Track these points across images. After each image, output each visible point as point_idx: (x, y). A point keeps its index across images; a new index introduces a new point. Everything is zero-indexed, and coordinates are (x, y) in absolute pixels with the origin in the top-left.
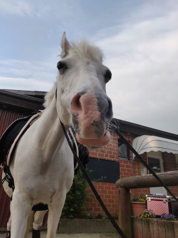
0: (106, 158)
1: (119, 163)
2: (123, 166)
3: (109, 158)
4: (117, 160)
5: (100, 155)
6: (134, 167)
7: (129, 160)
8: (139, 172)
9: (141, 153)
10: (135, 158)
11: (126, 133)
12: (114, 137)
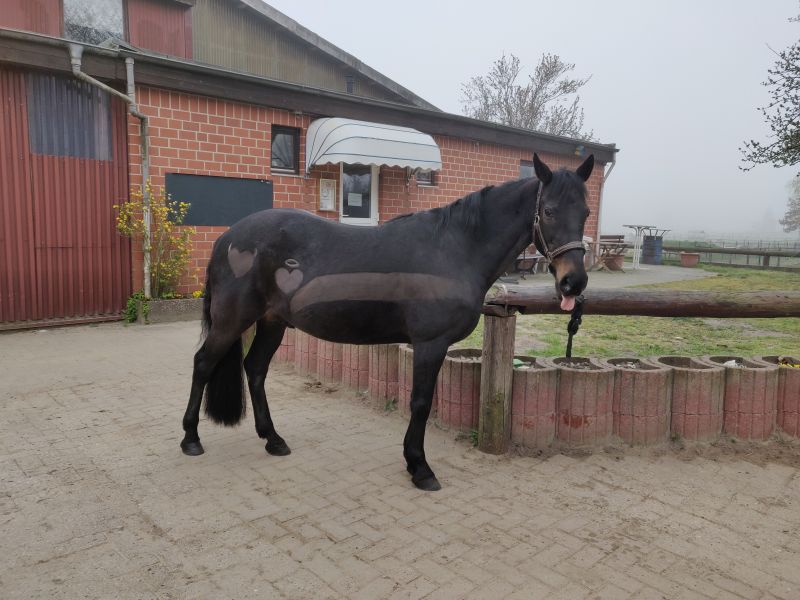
0: (242, 175)
1: (272, 182)
2: (282, 189)
3: (248, 174)
4: (267, 176)
5: (226, 167)
6: (307, 190)
7: (298, 173)
8: (318, 199)
9: (322, 162)
10: (310, 169)
11: (291, 111)
12: (262, 123)
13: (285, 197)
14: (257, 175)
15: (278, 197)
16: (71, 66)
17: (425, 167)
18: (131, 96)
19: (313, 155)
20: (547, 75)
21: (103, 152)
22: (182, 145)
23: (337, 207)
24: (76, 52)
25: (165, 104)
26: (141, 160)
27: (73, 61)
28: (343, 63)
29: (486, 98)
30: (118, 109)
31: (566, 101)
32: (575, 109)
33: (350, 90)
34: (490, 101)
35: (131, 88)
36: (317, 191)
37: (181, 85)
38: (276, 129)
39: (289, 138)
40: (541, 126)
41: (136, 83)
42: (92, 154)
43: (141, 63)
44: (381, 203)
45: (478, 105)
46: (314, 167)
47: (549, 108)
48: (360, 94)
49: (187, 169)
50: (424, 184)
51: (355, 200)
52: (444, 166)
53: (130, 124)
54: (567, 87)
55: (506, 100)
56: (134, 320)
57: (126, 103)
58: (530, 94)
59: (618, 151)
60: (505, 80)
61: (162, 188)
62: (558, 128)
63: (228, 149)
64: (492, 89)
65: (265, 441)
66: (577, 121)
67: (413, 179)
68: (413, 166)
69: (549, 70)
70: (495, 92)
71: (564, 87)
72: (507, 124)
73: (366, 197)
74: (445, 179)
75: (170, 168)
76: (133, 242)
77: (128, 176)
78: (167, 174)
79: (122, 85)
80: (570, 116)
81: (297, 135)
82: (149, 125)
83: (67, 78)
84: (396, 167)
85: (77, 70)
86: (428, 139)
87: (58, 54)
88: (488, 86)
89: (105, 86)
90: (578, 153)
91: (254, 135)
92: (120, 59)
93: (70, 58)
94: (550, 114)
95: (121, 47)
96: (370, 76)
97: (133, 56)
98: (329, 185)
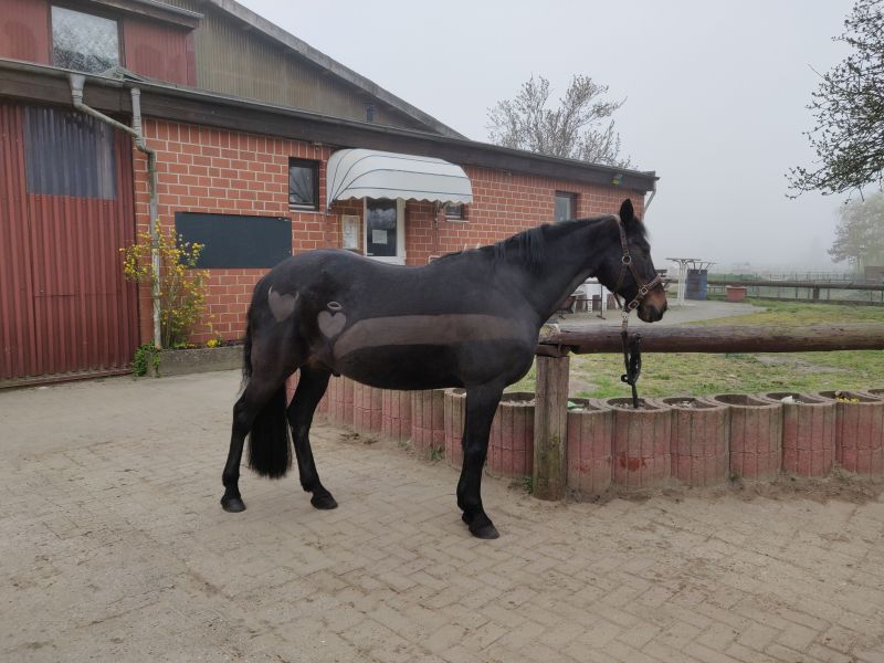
0: (258, 212)
1: (290, 219)
2: (301, 227)
3: (264, 211)
4: (285, 213)
5: (240, 205)
6: (328, 227)
7: (318, 209)
8: (340, 237)
9: (344, 197)
10: (331, 205)
11: (310, 142)
12: (279, 156)
13: (305, 236)
14: (274, 213)
15: (297, 235)
16: (72, 98)
17: (456, 200)
18: (137, 128)
19: (335, 189)
20: (579, 98)
21: (106, 189)
22: (193, 181)
23: (361, 246)
24: (77, 82)
25: (174, 137)
26: (148, 198)
27: (74, 93)
28: (359, 88)
29: (514, 123)
30: (123, 143)
31: (599, 126)
32: (611, 134)
33: (370, 118)
34: (518, 126)
35: (137, 120)
36: (339, 229)
37: (191, 117)
38: (293, 162)
39: (307, 171)
40: (574, 152)
41: (143, 115)
42: (95, 193)
43: (147, 93)
44: (407, 239)
45: (505, 131)
46: (335, 202)
47: (582, 133)
48: (380, 123)
49: (199, 207)
50: (453, 218)
51: (381, 238)
52: (475, 198)
53: (136, 160)
54: (600, 111)
55: (536, 126)
56: (143, 373)
57: (131, 137)
58: (562, 119)
59: (658, 178)
60: (534, 104)
61: (172, 228)
62: (593, 155)
63: (242, 185)
64: (520, 113)
65: (311, 495)
66: (612, 147)
67: (442, 213)
68: (443, 199)
69: (581, 93)
70: (523, 117)
71: (598, 111)
72: (537, 151)
73: (392, 232)
74: (476, 213)
75: (180, 206)
76: (141, 288)
77: (135, 217)
78: (176, 213)
79: (126, 117)
80: (605, 141)
81: (316, 168)
82: (156, 160)
83: (66, 110)
84: (425, 201)
85: (78, 103)
86: (458, 170)
87: (58, 85)
88: (516, 111)
89: (109, 119)
90: (616, 182)
91: (270, 168)
92: (125, 90)
93: (70, 89)
94: (583, 140)
95: (126, 76)
96: (388, 102)
97: (138, 85)
98: (351, 221)
